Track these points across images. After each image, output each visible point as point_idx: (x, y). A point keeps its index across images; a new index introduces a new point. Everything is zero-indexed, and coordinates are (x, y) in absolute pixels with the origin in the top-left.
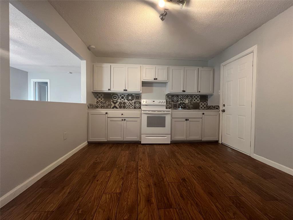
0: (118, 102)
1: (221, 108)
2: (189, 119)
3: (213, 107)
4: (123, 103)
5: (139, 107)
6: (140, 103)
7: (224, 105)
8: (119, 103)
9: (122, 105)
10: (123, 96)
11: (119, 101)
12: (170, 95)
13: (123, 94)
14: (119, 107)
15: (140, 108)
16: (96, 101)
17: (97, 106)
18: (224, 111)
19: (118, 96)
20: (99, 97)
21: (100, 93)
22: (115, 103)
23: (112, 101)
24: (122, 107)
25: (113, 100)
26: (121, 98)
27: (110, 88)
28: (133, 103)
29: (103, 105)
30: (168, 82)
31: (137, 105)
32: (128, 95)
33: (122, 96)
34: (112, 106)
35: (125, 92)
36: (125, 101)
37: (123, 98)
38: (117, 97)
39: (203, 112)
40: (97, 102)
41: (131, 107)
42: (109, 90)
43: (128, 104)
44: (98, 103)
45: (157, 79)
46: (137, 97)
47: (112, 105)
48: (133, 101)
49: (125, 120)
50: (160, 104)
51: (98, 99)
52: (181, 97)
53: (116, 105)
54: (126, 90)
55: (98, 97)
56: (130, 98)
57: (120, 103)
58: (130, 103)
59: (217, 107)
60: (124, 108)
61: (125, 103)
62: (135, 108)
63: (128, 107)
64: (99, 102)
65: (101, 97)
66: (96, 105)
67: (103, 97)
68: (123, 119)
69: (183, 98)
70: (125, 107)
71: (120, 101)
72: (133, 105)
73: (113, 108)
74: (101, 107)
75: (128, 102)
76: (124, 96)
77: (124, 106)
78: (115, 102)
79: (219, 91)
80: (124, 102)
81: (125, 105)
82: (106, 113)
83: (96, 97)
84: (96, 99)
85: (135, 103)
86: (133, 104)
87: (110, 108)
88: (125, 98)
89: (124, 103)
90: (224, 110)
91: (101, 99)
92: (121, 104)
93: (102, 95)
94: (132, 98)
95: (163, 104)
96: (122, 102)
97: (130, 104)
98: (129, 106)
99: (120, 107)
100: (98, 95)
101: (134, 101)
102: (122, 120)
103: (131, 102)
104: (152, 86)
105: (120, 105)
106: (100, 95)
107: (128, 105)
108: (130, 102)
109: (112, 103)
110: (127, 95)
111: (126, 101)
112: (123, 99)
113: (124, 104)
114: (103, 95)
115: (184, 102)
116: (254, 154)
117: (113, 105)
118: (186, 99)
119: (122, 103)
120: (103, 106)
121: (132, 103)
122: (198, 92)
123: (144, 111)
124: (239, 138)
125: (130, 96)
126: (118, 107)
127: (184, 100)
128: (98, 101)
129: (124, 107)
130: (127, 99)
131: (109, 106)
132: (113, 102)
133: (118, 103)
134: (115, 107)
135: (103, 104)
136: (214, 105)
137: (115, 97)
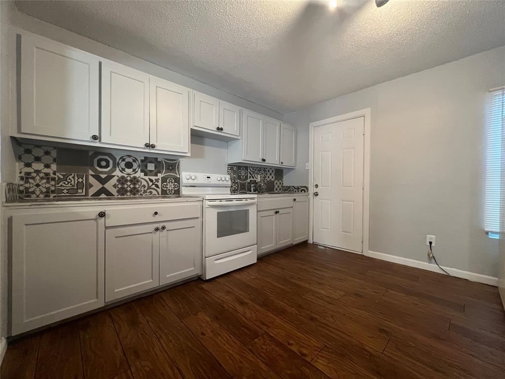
0: (116, 178)
1: (312, 190)
2: (280, 210)
3: (295, 188)
4: (131, 181)
5: (175, 190)
6: (177, 180)
7: (317, 186)
8: (118, 181)
9: (129, 186)
10: (131, 161)
11: (117, 173)
12: (235, 166)
13: (129, 156)
14: (118, 192)
15: (177, 193)
16: (18, 171)
17: (27, 189)
18: (316, 194)
19: (114, 159)
20: (38, 159)
21: (38, 144)
22: (103, 181)
23: (91, 172)
24: (126, 191)
25: (95, 170)
26: (123, 164)
27: (97, 134)
28: (160, 181)
29: (54, 186)
30: (239, 139)
31: (170, 186)
32: (146, 158)
33: (127, 160)
34: (92, 191)
35: (147, 150)
36: (137, 175)
37: (129, 165)
38: (111, 162)
39: (294, 198)
40: (26, 177)
41: (154, 192)
42: (95, 138)
43: (144, 183)
44: (31, 181)
45: (222, 129)
46: (169, 166)
47: (91, 186)
48: (160, 176)
49: (164, 228)
50: (221, 182)
51: (28, 165)
52: (252, 170)
53: (109, 186)
54: (153, 147)
55: (28, 158)
56: (151, 167)
57: (122, 180)
58: (151, 180)
59: (302, 188)
60: (134, 194)
61: (138, 181)
62: (164, 194)
63: (145, 192)
64: (34, 175)
65: (47, 159)
66: (19, 185)
67: (55, 160)
68: (160, 225)
69: (254, 172)
70: (138, 191)
71: (120, 174)
72: (160, 186)
73: (97, 195)
74: (48, 192)
75: (147, 178)
76: (134, 161)
77: (134, 188)
78: (103, 176)
79: (307, 164)
80: (135, 178)
81: (137, 186)
82: (102, 215)
83: (19, 158)
84: (18, 166)
85: (164, 180)
86: (159, 184)
87: (87, 194)
88: (135, 165)
89: (135, 181)
90: (317, 192)
91: (47, 166)
92: (123, 184)
93: (47, 153)
94: (156, 167)
95: (225, 182)
96: (129, 178)
97: (151, 184)
98: (149, 188)
99: (122, 192)
100: (28, 151)
101: (162, 176)
102: (157, 229)
103: (153, 178)
104: (202, 144)
105: (120, 186)
106: (38, 152)
107: (144, 186)
108: (151, 177)
109: (92, 180)
110: (143, 159)
111: (139, 174)
112: (132, 170)
113: (135, 184)
114: (54, 153)
115: (255, 179)
116: (369, 251)
117: (97, 186)
118: (258, 174)
119: (127, 181)
120: (53, 188)
121: (157, 180)
122: (281, 164)
123: (210, 200)
124: (343, 232)
125: (151, 162)
126: (114, 191)
127: (256, 175)
128: (28, 174)
129: (134, 192)
130: (144, 168)
131: (80, 191)
132: (97, 177)
133: (114, 181)
134: (103, 193)
135: (53, 183)
136: (296, 185)
137: (103, 163)
